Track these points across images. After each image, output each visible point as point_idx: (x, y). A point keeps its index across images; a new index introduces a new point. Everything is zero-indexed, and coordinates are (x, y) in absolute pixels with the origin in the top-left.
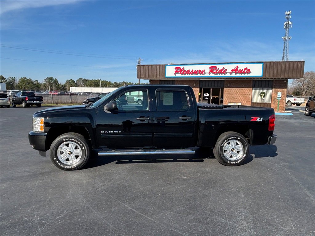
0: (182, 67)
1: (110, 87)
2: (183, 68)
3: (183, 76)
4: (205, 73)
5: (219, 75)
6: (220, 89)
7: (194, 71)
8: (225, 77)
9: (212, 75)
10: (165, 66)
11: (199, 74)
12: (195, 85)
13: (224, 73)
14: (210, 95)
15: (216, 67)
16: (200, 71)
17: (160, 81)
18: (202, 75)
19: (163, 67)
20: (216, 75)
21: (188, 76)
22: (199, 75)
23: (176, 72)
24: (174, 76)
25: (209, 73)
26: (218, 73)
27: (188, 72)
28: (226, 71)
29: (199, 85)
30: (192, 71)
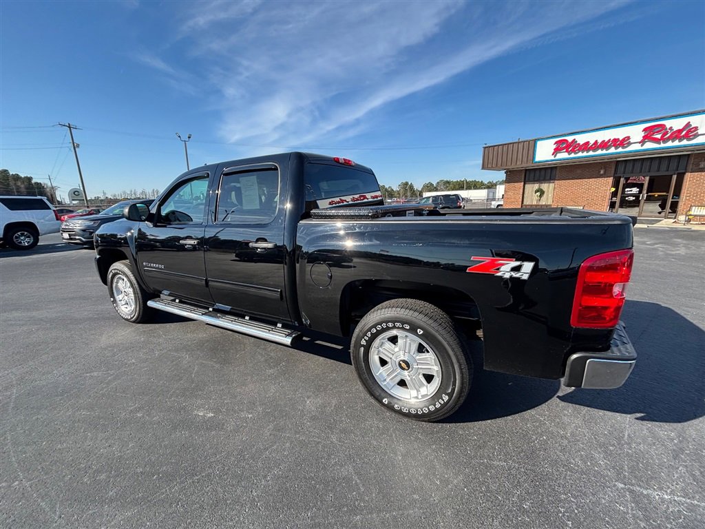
0: (570, 139)
1: (482, 189)
2: (574, 141)
3: (573, 155)
4: (630, 144)
5: (670, 144)
6: (675, 177)
7: (600, 141)
8: (691, 146)
9: (649, 145)
10: (535, 141)
11: (613, 148)
12: (602, 172)
13: (687, 137)
14: (640, 192)
15: (663, 126)
16: (615, 140)
17: (526, 170)
18: (620, 150)
19: (531, 146)
20: (662, 145)
21: (585, 154)
22: (612, 150)
23: (557, 150)
24: (552, 158)
25: (642, 142)
26: (669, 139)
27: (586, 147)
28: (694, 131)
29: (613, 172)
30: (594, 144)
